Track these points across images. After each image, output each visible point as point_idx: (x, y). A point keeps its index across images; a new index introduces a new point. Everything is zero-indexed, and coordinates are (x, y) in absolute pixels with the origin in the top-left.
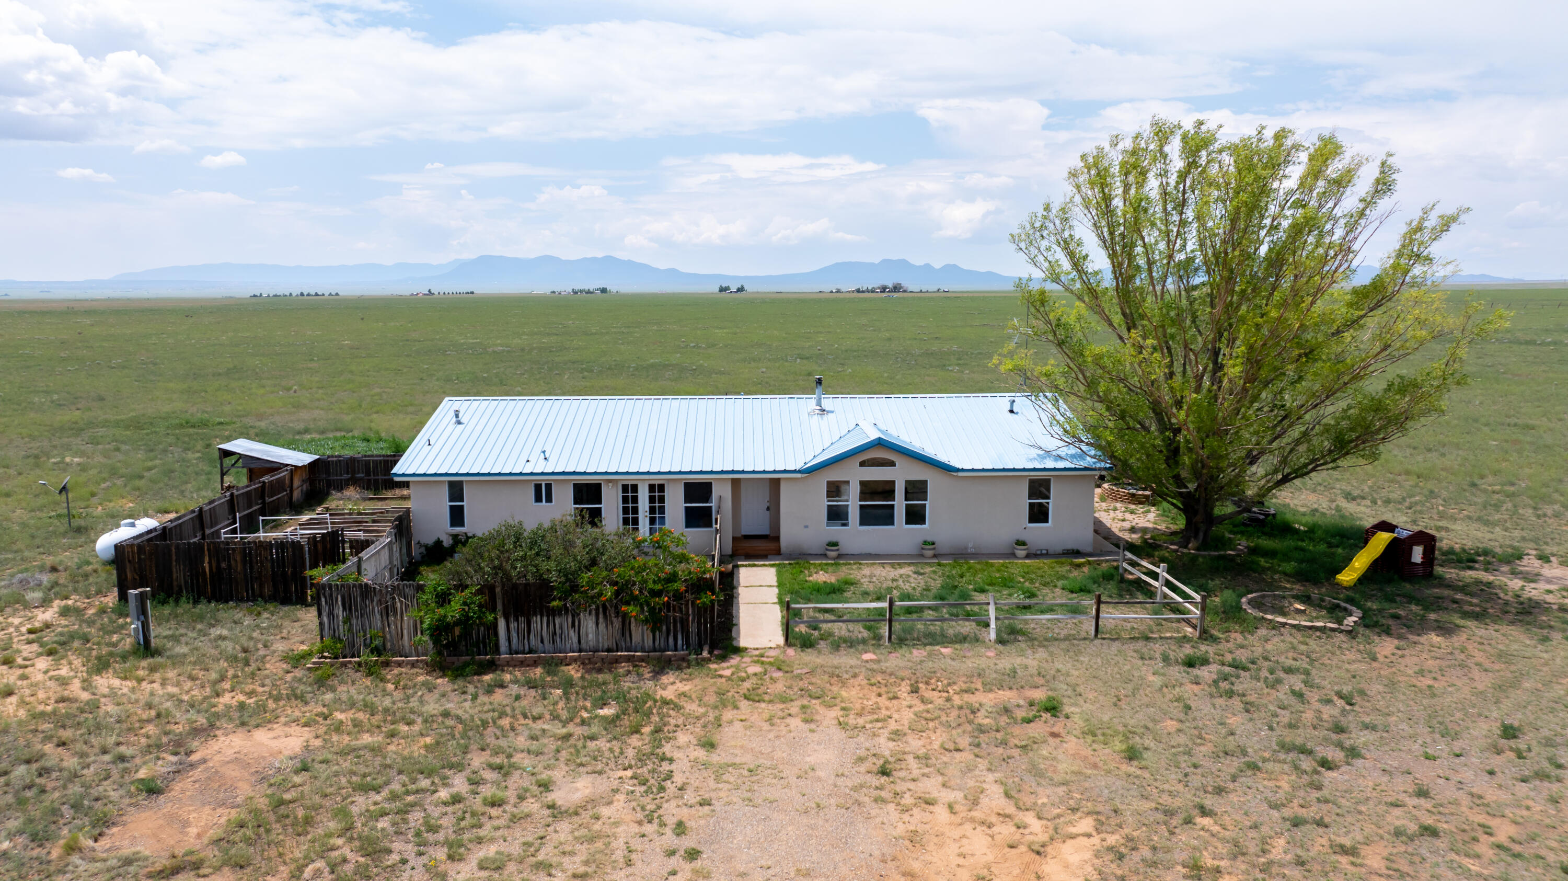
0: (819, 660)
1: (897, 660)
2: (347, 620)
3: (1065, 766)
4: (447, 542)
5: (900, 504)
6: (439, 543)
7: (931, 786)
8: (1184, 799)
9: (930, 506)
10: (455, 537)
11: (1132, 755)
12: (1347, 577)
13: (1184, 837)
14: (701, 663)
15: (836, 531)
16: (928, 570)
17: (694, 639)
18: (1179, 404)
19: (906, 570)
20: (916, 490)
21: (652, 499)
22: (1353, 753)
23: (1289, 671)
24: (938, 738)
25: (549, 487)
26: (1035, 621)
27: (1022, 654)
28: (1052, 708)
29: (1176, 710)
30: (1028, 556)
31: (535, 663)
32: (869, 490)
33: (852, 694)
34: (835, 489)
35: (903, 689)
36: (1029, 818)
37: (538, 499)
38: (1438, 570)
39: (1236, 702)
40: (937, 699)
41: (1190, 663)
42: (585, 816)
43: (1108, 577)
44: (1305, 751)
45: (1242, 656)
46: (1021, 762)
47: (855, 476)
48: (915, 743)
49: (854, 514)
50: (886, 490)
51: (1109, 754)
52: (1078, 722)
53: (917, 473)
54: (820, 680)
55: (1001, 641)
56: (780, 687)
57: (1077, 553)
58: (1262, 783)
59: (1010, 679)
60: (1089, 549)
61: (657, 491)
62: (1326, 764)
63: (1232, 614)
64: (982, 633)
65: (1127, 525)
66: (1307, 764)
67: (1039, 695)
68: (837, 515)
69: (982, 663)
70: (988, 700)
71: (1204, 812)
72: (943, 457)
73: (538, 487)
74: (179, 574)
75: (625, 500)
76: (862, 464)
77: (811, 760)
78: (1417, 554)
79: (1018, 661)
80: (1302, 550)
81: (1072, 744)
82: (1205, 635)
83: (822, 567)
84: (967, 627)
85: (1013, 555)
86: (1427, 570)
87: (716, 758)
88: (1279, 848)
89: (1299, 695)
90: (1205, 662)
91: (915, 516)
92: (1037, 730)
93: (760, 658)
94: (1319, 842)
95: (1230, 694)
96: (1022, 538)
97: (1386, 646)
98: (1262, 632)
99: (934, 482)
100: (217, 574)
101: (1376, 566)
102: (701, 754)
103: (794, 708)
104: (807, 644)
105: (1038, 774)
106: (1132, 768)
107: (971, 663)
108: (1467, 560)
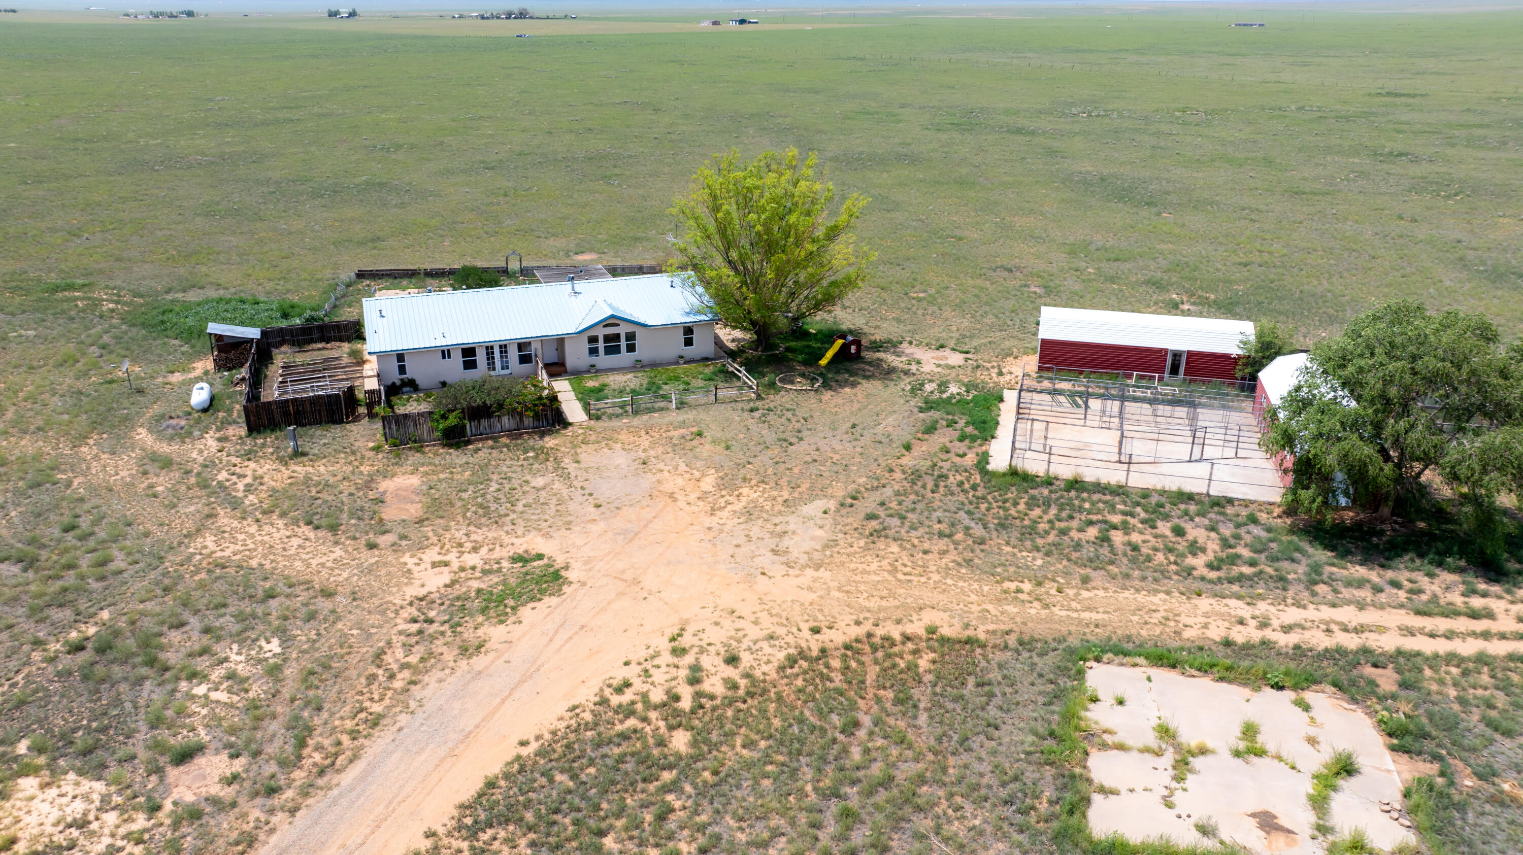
0: (606, 425)
1: (637, 421)
2: (398, 430)
3: (705, 454)
4: (398, 383)
5: (623, 343)
6: (394, 384)
7: (661, 466)
8: (744, 460)
9: (637, 343)
10: (402, 380)
11: (728, 448)
12: (823, 362)
13: (742, 471)
14: (557, 431)
15: (594, 360)
16: (640, 374)
17: (550, 421)
18: (745, 299)
19: (630, 376)
20: (631, 337)
21: (501, 352)
22: (801, 439)
23: (788, 410)
24: (660, 450)
25: (449, 351)
26: (690, 398)
27: (687, 413)
28: (700, 434)
29: (744, 430)
30: (685, 363)
31: (487, 439)
32: (607, 339)
33: (623, 436)
34: (593, 340)
35: (643, 433)
36: (695, 471)
37: (444, 357)
38: (863, 354)
39: (766, 425)
40: (657, 435)
41: (752, 411)
42: (548, 489)
43: (721, 372)
44: (785, 440)
45: (772, 405)
46: (690, 454)
47: (601, 332)
48: (652, 453)
49: (601, 350)
50: (617, 337)
51: (720, 448)
52: (709, 438)
53: (630, 328)
54: (609, 433)
55: (678, 408)
56: (593, 438)
57: (706, 359)
58: (769, 452)
59: (683, 424)
60: (712, 356)
61: (504, 348)
62: (791, 444)
63: (772, 385)
64: (669, 405)
65: (731, 337)
66: (785, 444)
67: (695, 430)
68: (594, 352)
69: (671, 418)
70: (676, 434)
71: (749, 463)
72: (642, 320)
73: (443, 352)
74: (277, 416)
75: (488, 354)
76: (605, 326)
77: (617, 462)
78: (853, 349)
79: (686, 416)
80: (809, 347)
81: (707, 446)
82: (759, 397)
83: (591, 378)
84: (662, 404)
85: (677, 363)
86: (858, 357)
87: (582, 466)
88: (770, 471)
89: (789, 420)
90: (757, 409)
91: (631, 348)
92: (695, 443)
93: (581, 426)
94: (782, 467)
95: (764, 422)
96: (682, 354)
97: (827, 395)
98: (782, 393)
99: (639, 333)
100: (297, 413)
101: (836, 355)
102: (576, 465)
103: (603, 444)
104: (598, 418)
105: (696, 458)
106: (728, 452)
107: (667, 420)
108: (877, 346)
